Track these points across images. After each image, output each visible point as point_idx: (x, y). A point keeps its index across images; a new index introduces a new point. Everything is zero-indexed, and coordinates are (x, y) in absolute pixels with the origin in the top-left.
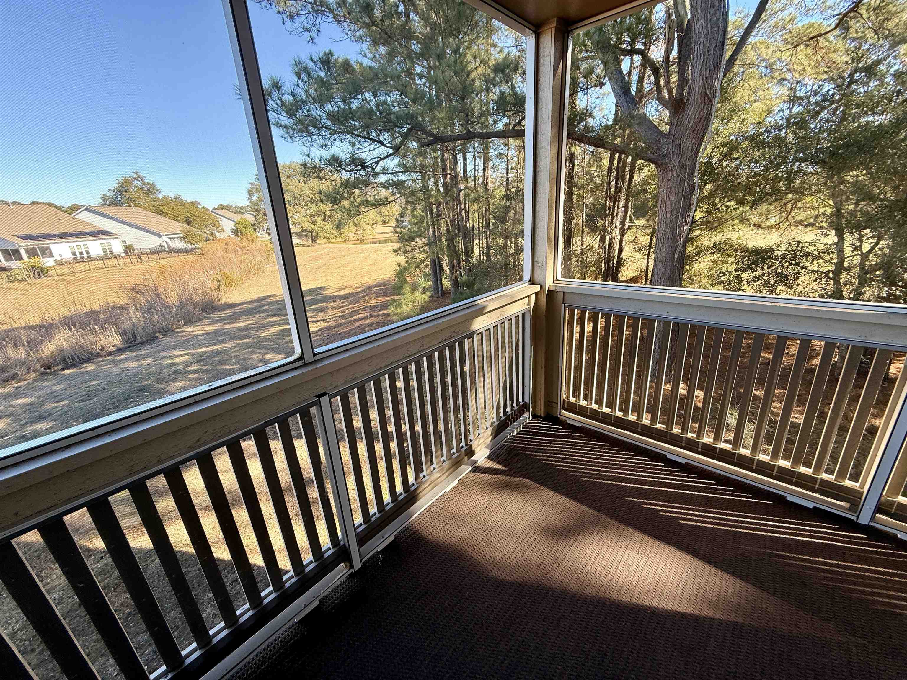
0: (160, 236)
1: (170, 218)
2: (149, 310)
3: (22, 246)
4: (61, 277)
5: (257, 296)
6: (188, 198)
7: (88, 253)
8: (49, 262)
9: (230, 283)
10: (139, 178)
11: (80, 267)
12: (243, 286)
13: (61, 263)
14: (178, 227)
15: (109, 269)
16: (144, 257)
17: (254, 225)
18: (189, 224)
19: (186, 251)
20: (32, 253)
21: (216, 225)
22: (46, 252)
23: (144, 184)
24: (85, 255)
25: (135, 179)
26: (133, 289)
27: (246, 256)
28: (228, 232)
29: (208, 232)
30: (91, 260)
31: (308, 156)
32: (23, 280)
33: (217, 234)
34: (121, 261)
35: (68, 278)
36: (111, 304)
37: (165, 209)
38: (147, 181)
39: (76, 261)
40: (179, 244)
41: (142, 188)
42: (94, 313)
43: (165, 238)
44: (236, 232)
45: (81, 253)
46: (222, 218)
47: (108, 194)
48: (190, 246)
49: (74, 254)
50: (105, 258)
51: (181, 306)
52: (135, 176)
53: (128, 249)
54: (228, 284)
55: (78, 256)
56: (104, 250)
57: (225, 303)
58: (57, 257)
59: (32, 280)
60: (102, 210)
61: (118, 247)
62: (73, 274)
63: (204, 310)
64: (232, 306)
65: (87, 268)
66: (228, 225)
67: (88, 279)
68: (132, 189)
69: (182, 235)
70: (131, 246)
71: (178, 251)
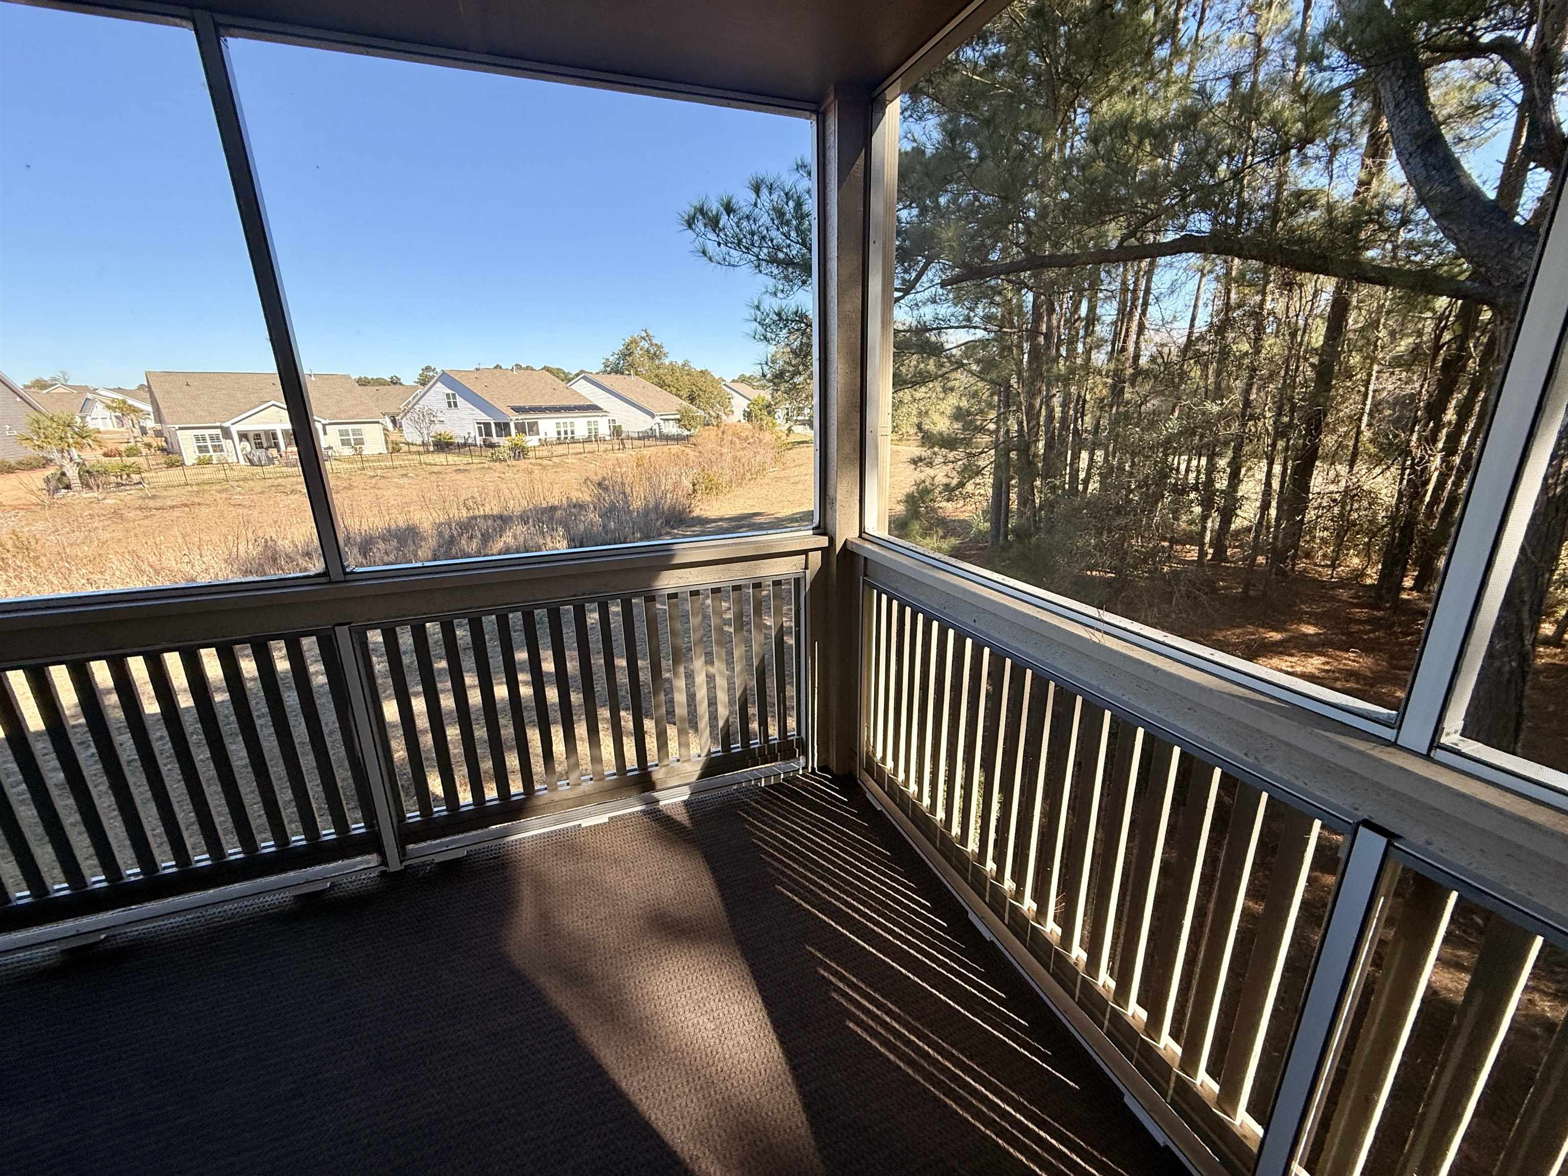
0: (653, 416)
1: (671, 392)
2: (608, 513)
3: (514, 418)
4: (539, 461)
5: (740, 512)
6: (697, 366)
7: (572, 433)
8: (531, 441)
9: (712, 488)
10: (648, 337)
11: (561, 449)
12: (729, 496)
13: (544, 443)
14: (674, 404)
15: (588, 455)
16: (628, 444)
17: (769, 406)
18: (692, 399)
19: (678, 439)
20: (521, 428)
21: (725, 403)
22: (532, 428)
23: (652, 345)
24: (569, 435)
25: (643, 338)
26: (600, 484)
27: (746, 452)
28: (738, 415)
29: (713, 414)
30: (574, 441)
31: (758, 308)
32: (505, 460)
33: (724, 417)
34: (603, 447)
35: (545, 462)
36: (574, 500)
37: (668, 379)
38: (654, 342)
39: (559, 442)
40: (672, 429)
41: (648, 351)
42: (553, 509)
43: (657, 419)
44: (748, 415)
45: (566, 433)
46: (735, 394)
47: (611, 359)
48: (686, 433)
49: (559, 433)
50: (588, 441)
51: (647, 512)
52: (644, 334)
53: (617, 431)
54: (709, 489)
55: (563, 436)
56: (590, 431)
57: (698, 517)
58: (542, 436)
59: (512, 462)
60: (600, 379)
61: (604, 430)
62: (550, 458)
63: (668, 523)
64: (708, 521)
65: (566, 452)
66: (739, 405)
67: (563, 466)
68: (638, 352)
69: (678, 417)
70: (620, 426)
71: (667, 438)
